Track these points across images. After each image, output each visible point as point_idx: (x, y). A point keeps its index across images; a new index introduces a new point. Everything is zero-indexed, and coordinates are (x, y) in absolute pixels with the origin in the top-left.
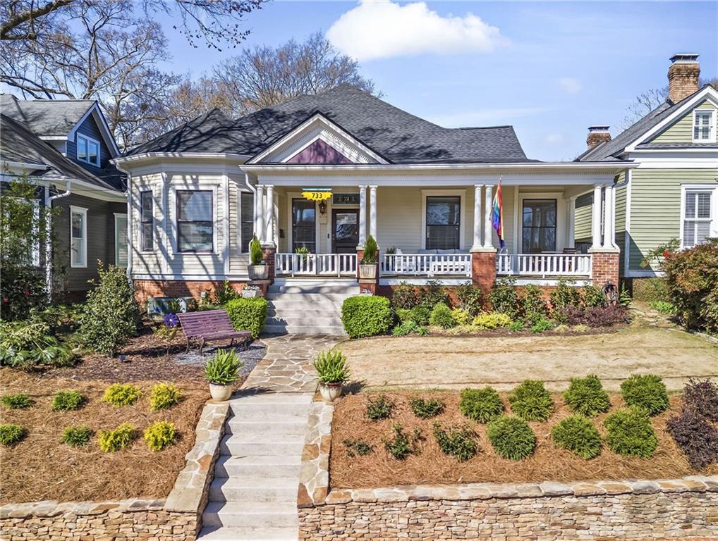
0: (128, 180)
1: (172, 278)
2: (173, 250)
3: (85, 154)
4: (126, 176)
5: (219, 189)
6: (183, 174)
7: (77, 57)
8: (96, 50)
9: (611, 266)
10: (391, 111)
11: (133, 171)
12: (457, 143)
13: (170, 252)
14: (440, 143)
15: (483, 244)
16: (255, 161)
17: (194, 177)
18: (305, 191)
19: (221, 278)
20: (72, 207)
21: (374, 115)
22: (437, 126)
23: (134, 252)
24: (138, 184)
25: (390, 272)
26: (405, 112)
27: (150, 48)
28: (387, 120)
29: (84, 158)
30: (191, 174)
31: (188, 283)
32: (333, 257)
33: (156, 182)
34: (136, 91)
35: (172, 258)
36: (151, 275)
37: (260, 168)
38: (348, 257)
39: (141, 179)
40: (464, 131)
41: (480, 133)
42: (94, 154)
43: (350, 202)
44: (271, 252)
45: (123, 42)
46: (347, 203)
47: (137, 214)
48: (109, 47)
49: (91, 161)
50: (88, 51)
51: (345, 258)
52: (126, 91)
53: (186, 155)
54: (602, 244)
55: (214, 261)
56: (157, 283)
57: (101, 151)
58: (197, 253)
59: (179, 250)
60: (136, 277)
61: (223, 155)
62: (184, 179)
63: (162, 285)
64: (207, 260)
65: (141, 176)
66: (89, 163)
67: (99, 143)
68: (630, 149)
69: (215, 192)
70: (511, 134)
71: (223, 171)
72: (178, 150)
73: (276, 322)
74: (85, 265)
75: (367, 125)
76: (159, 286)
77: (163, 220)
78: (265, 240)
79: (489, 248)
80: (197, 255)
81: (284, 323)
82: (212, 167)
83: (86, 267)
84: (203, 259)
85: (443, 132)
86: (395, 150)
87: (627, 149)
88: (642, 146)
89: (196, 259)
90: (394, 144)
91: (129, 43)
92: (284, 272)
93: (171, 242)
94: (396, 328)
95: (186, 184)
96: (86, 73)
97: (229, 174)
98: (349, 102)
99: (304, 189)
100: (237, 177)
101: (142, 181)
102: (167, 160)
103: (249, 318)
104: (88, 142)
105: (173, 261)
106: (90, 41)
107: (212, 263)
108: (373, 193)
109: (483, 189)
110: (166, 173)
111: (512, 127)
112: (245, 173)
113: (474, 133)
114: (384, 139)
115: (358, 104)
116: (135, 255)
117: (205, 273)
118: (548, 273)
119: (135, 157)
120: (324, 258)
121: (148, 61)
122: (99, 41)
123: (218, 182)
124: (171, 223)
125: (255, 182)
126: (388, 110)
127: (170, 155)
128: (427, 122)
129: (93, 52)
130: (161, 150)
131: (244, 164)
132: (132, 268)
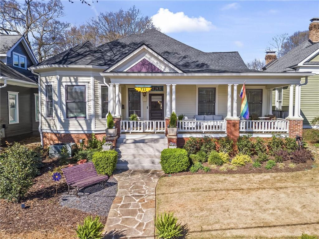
0: (39, 79)
1: (63, 132)
2: (64, 117)
3: (18, 62)
4: (37, 76)
5: (89, 84)
6: (70, 76)
7: (21, 14)
8: (30, 11)
9: (299, 127)
10: (177, 43)
11: (41, 74)
12: (212, 60)
13: (62, 119)
14: (203, 60)
15: (232, 115)
16: (109, 71)
17: (75, 78)
18: (137, 87)
19: (90, 132)
20: (9, 92)
21: (168, 45)
22: (201, 51)
23: (43, 118)
24: (45, 81)
25: (183, 130)
26: (184, 44)
27: (56, 10)
28: (175, 48)
29: (17, 65)
30: (73, 76)
31: (72, 135)
32: (152, 123)
33: (54, 81)
34: (50, 31)
35: (63, 121)
36: (52, 130)
37: (112, 74)
38: (160, 123)
39: (46, 78)
40: (215, 54)
41: (223, 55)
42: (24, 62)
43: (159, 90)
44: (118, 120)
45: (43, 8)
46: (157, 91)
47: (44, 97)
48: (37, 10)
49: (21, 67)
50: (26, 12)
51: (159, 123)
52: (45, 31)
53: (70, 66)
54: (294, 115)
55: (86, 123)
56: (55, 135)
57: (27, 61)
58: (77, 119)
59: (67, 117)
60: (44, 131)
61: (91, 67)
62: (70, 79)
63: (58, 136)
64: (82, 122)
65: (45, 77)
66: (20, 67)
67: (26, 57)
68: (301, 64)
69: (87, 86)
70: (238, 56)
71: (91, 75)
72: (66, 63)
73: (122, 162)
74: (18, 122)
75: (166, 50)
76: (57, 136)
77: (58, 101)
78: (115, 114)
79: (235, 118)
80: (77, 120)
81: (126, 162)
82: (85, 72)
83: (18, 123)
84: (80, 122)
85: (204, 54)
86: (181, 63)
87: (299, 65)
88: (306, 63)
89: (76, 122)
90: (180, 60)
91: (46, 8)
92: (126, 131)
93: (63, 113)
94: (192, 168)
95: (71, 82)
96: (25, 21)
97: (94, 76)
98: (155, 38)
99: (136, 86)
100: (99, 78)
101: (46, 79)
102: (60, 69)
103: (107, 164)
104: (20, 56)
105: (64, 123)
106: (27, 7)
107: (85, 124)
108: (174, 88)
109: (233, 86)
110: (59, 75)
111: (238, 52)
112: (103, 77)
113: (219, 55)
114: (175, 57)
115: (160, 39)
116: (43, 119)
117: (81, 130)
118: (266, 130)
119: (42, 67)
120: (147, 123)
121: (55, 16)
122: (32, 7)
123: (88, 81)
124: (63, 103)
125: (109, 81)
126: (175, 42)
127: (61, 66)
128: (196, 49)
129: (28, 12)
130: (56, 63)
131: (103, 72)
132: (42, 126)
